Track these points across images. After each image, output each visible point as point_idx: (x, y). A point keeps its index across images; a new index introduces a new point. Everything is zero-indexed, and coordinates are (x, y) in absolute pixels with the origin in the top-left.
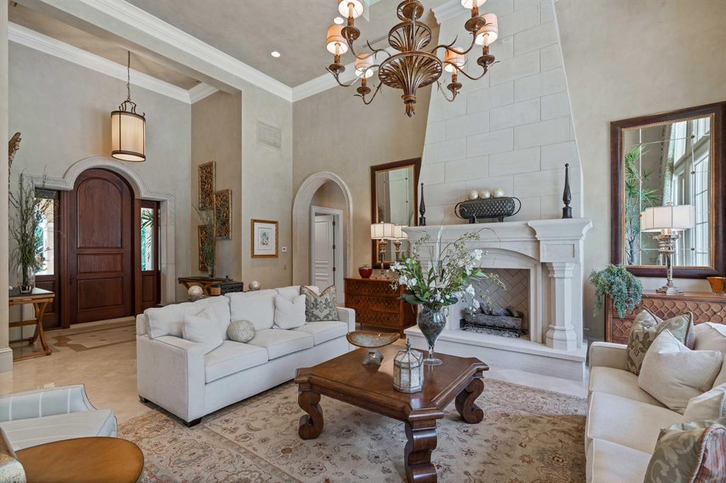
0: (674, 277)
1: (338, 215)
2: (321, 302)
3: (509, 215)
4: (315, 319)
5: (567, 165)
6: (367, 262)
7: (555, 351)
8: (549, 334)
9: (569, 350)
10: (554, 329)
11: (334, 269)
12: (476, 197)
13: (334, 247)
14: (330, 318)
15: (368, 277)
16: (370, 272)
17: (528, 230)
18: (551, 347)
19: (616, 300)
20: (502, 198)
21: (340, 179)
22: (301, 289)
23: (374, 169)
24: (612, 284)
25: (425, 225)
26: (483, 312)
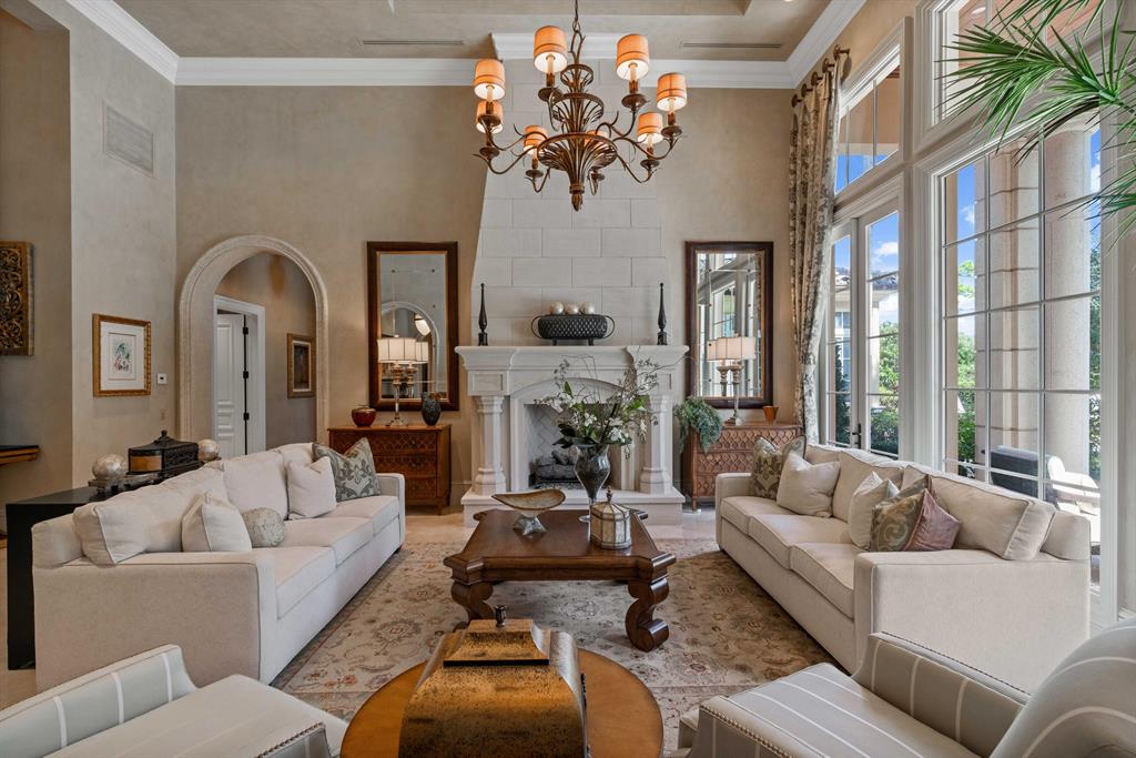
0: (740, 408)
1: (255, 317)
2: (356, 466)
3: (600, 337)
4: (349, 496)
5: (662, 285)
6: (360, 399)
7: (653, 496)
8: (644, 477)
9: (665, 492)
10: (650, 472)
11: (246, 416)
12: (561, 310)
13: (246, 375)
14: (371, 492)
15: (369, 424)
16: (371, 417)
17: (623, 357)
18: (648, 492)
19: (702, 434)
20: (593, 315)
21: (299, 253)
22: (314, 448)
23: (374, 249)
24: (697, 417)
25: (487, 344)
26: (558, 462)
